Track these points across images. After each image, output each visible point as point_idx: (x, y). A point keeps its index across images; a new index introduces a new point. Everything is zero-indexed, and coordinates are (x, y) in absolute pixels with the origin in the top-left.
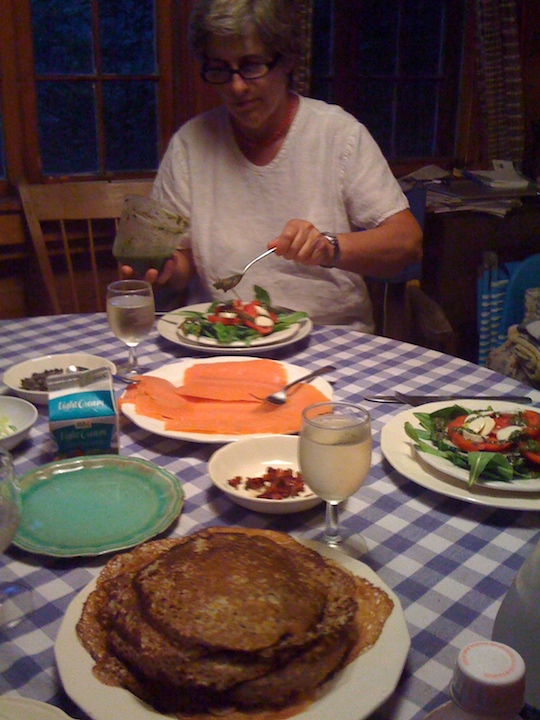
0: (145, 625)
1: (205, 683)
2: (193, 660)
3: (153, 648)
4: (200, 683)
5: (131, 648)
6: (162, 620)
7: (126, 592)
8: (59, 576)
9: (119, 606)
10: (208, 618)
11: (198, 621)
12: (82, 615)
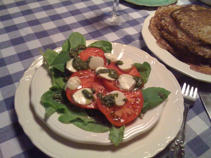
0: (179, 30)
1: (202, 54)
2: (197, 46)
3: (183, 38)
4: (199, 54)
5: (173, 37)
6: (186, 29)
7: (168, 18)
8: (137, 11)
9: (166, 23)
10: (204, 32)
11: (199, 32)
12: (150, 24)
